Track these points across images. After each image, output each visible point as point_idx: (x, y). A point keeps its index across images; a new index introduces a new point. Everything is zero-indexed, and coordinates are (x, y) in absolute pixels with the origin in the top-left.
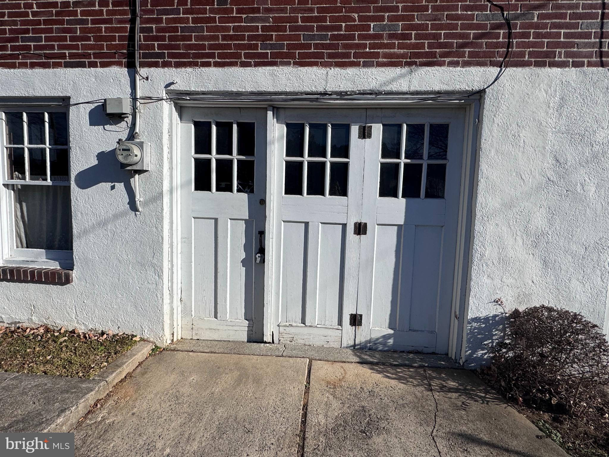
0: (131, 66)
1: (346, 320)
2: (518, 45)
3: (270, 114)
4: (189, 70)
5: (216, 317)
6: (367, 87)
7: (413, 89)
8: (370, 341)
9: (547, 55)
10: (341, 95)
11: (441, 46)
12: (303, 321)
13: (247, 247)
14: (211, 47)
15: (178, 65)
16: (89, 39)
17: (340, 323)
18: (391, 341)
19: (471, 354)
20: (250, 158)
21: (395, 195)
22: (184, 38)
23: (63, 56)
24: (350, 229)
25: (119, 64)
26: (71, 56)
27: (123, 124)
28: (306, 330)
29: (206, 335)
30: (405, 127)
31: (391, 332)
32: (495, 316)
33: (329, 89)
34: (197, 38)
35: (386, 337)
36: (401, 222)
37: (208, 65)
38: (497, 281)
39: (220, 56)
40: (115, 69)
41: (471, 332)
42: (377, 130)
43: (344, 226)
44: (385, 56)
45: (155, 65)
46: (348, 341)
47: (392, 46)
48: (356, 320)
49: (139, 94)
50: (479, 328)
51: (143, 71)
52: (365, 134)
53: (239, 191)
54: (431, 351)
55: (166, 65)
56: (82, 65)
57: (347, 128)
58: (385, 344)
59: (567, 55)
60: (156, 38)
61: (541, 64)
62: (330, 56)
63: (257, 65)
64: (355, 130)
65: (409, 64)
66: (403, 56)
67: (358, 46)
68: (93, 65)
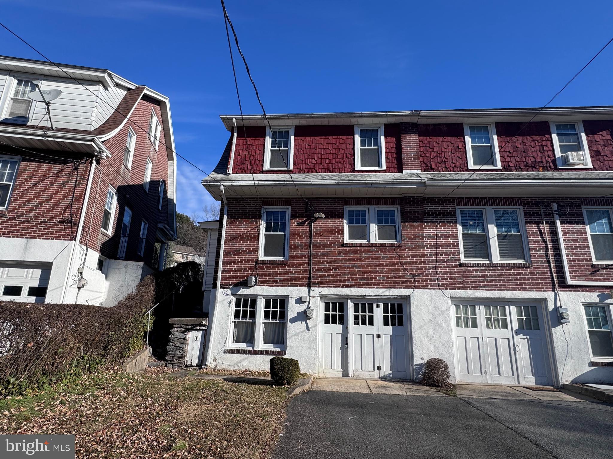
0: (309, 287)
1: (376, 368)
2: (417, 283)
3: (349, 300)
4: (326, 288)
5: (331, 368)
6: (377, 294)
7: (390, 295)
8: (384, 376)
9: (425, 286)
10: (370, 296)
11: (397, 283)
12: (362, 369)
13: (342, 343)
14: (332, 282)
15: (323, 287)
16: (296, 279)
17: (374, 370)
18: (391, 376)
19: (417, 377)
20: (342, 314)
21: (388, 325)
22: (324, 280)
24: (375, 336)
25: (305, 286)
26: (290, 283)
27: (306, 304)
28: (362, 373)
29: (328, 375)
30: (389, 304)
31: (391, 372)
32: (422, 363)
33: (367, 294)
34: (328, 280)
35: (390, 374)
36: (391, 334)
37: (331, 287)
38: (421, 352)
39: (335, 285)
40: (304, 288)
41: (416, 369)
42: (381, 305)
43: (373, 335)
44: (382, 285)
45: (316, 287)
46: (377, 376)
47: (384, 283)
48: (379, 368)
49: (311, 295)
50: (418, 368)
51: (312, 288)
52: (378, 306)
53: (339, 324)
54: (405, 378)
55: (319, 287)
56: (294, 286)
57: (372, 305)
58: (389, 377)
59: (431, 286)
60: (317, 279)
61: (424, 289)
62: (367, 285)
63: (346, 287)
64: (374, 305)
65: (389, 288)
66: (387, 286)
67: (374, 283)
68: (297, 286)
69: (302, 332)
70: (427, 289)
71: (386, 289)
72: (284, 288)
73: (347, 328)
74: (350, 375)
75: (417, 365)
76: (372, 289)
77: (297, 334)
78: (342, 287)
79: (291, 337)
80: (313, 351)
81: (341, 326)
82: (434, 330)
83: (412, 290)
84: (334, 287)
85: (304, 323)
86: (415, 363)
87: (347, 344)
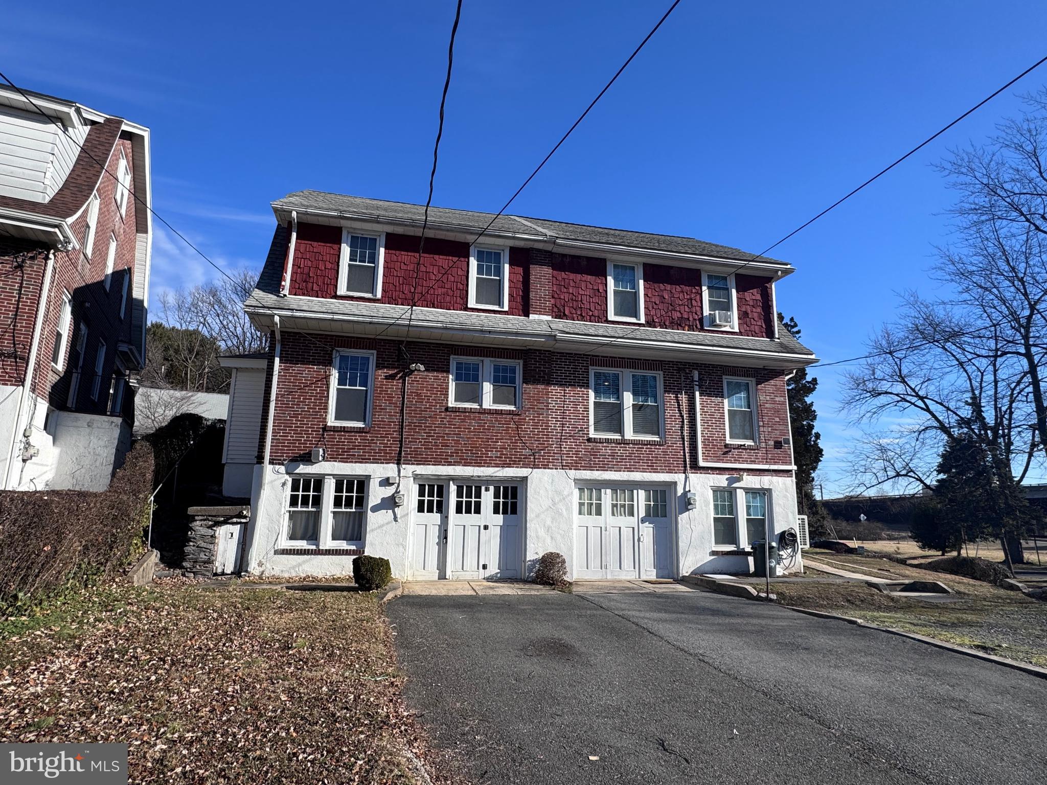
0: (398, 464)
1: (481, 567)
2: (537, 462)
3: (451, 482)
4: (422, 466)
5: (424, 569)
6: (488, 474)
7: (504, 475)
8: (490, 576)
9: (546, 465)
10: (479, 476)
11: (513, 461)
12: (463, 569)
13: (439, 537)
14: (431, 458)
15: (417, 464)
16: (381, 453)
17: (478, 569)
18: (499, 575)
19: (529, 575)
20: (441, 499)
21: (499, 514)
22: (420, 455)
23: (370, 459)
24: (482, 528)
25: (393, 463)
26: (373, 459)
27: (393, 486)
28: (463, 573)
29: (422, 578)
30: (502, 487)
31: (499, 571)
32: (536, 559)
33: (474, 475)
34: (426, 455)
35: (497, 573)
36: (502, 524)
37: (429, 464)
38: (536, 545)
39: (434, 461)
40: (391, 465)
41: (528, 566)
42: (492, 488)
43: (479, 526)
44: (494, 463)
45: (409, 464)
46: (481, 577)
47: (496, 460)
48: (485, 567)
49: (401, 475)
50: (531, 564)
51: (404, 466)
52: (487, 490)
53: (436, 512)
54: (514, 578)
55: (413, 464)
56: (377, 463)
57: (480, 487)
58: (496, 577)
59: (553, 465)
60: (410, 454)
61: (544, 468)
62: (475, 463)
63: (448, 465)
64: (483, 488)
65: (502, 467)
66: (500, 464)
67: (485, 460)
68: (382, 463)
69: (387, 524)
70: (549, 468)
71: (498, 469)
72: (363, 465)
73: (447, 517)
74: (447, 577)
75: (530, 561)
76: (482, 468)
77: (381, 527)
78: (443, 465)
79: (373, 530)
80: (401, 548)
81: (439, 515)
82: (553, 519)
83: (530, 470)
84: (433, 465)
85: (390, 511)
86: (528, 559)
87: (446, 538)
